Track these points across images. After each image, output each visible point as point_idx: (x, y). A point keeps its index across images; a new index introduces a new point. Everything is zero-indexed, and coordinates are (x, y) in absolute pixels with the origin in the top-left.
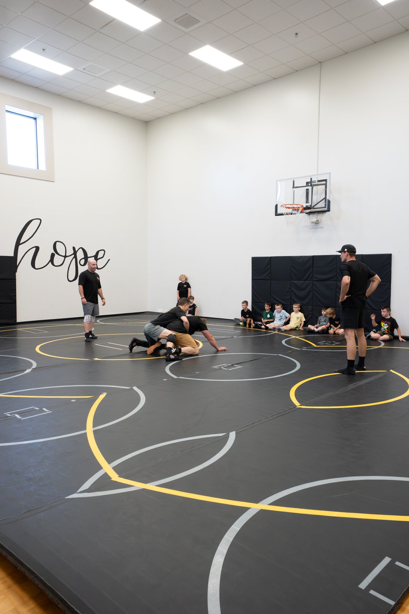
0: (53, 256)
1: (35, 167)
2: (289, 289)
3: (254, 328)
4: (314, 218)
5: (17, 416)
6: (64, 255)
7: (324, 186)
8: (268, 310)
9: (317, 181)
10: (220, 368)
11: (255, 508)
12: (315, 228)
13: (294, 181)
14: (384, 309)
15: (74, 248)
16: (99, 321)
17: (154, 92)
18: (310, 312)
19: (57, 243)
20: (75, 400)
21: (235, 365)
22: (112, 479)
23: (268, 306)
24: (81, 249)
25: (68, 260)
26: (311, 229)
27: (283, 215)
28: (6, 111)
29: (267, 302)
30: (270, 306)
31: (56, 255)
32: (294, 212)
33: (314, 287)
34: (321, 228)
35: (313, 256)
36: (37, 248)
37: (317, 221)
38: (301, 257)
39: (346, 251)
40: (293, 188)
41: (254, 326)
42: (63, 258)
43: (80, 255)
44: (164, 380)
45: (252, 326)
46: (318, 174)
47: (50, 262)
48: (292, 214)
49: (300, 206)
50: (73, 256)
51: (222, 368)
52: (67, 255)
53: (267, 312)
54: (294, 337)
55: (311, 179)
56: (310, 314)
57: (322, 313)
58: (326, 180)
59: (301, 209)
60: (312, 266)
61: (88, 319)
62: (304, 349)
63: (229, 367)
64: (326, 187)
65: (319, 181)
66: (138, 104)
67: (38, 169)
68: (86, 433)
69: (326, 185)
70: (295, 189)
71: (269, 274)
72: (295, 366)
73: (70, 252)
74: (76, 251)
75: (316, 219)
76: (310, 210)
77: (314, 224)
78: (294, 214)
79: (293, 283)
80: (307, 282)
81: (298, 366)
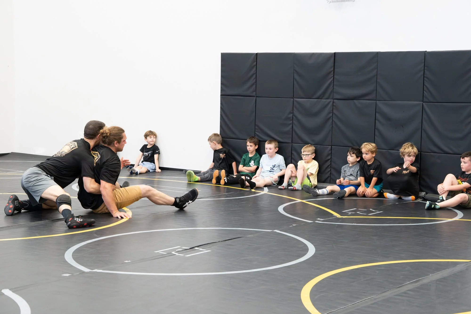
2: (290, 113)
3: (225, 184)
8: (252, 153)
10: (169, 254)
14: (466, 158)
18: (328, 155)
21: (196, 248)
23: (252, 144)
29: (250, 138)
30: (256, 145)
33: (335, 111)
38: (313, 54)
41: (226, 181)
44: (65, 275)
45: (222, 182)
51: (173, 253)
53: (250, 156)
54: (299, 201)
56: (329, 160)
60: (332, 73)
62: (320, 221)
63: (185, 251)
71: (253, 85)
72: (306, 249)
79: (298, 103)
80: (324, 101)
81: (312, 250)
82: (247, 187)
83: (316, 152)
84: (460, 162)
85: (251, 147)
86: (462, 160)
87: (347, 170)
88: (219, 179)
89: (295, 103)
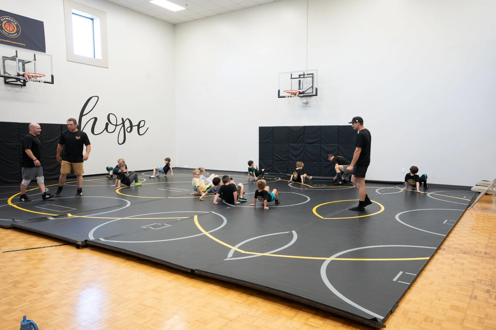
0: (107, 125)
1: (92, 56)
2: (287, 149)
4: (305, 100)
6: (115, 124)
7: (312, 78)
9: (306, 74)
12: (305, 107)
13: (291, 74)
15: (123, 119)
16: (144, 174)
17: (186, 5)
19: (110, 115)
20: (180, 220)
24: (128, 120)
25: (118, 128)
26: (303, 107)
27: (284, 97)
28: (72, 13)
31: (109, 124)
33: (305, 148)
34: (310, 107)
36: (96, 119)
37: (307, 102)
38: (296, 127)
39: (357, 122)
40: (291, 78)
42: (115, 126)
43: (127, 124)
46: (308, 70)
47: (105, 130)
48: (291, 97)
49: (295, 91)
50: (122, 125)
52: (117, 124)
55: (303, 73)
58: (313, 74)
59: (297, 94)
60: (303, 134)
65: (308, 74)
67: (95, 57)
69: (313, 77)
70: (292, 80)
71: (272, 139)
73: (120, 122)
74: (124, 121)
75: (306, 101)
76: (302, 94)
77: (304, 104)
78: (293, 97)
80: (300, 144)
89: (289, 145)
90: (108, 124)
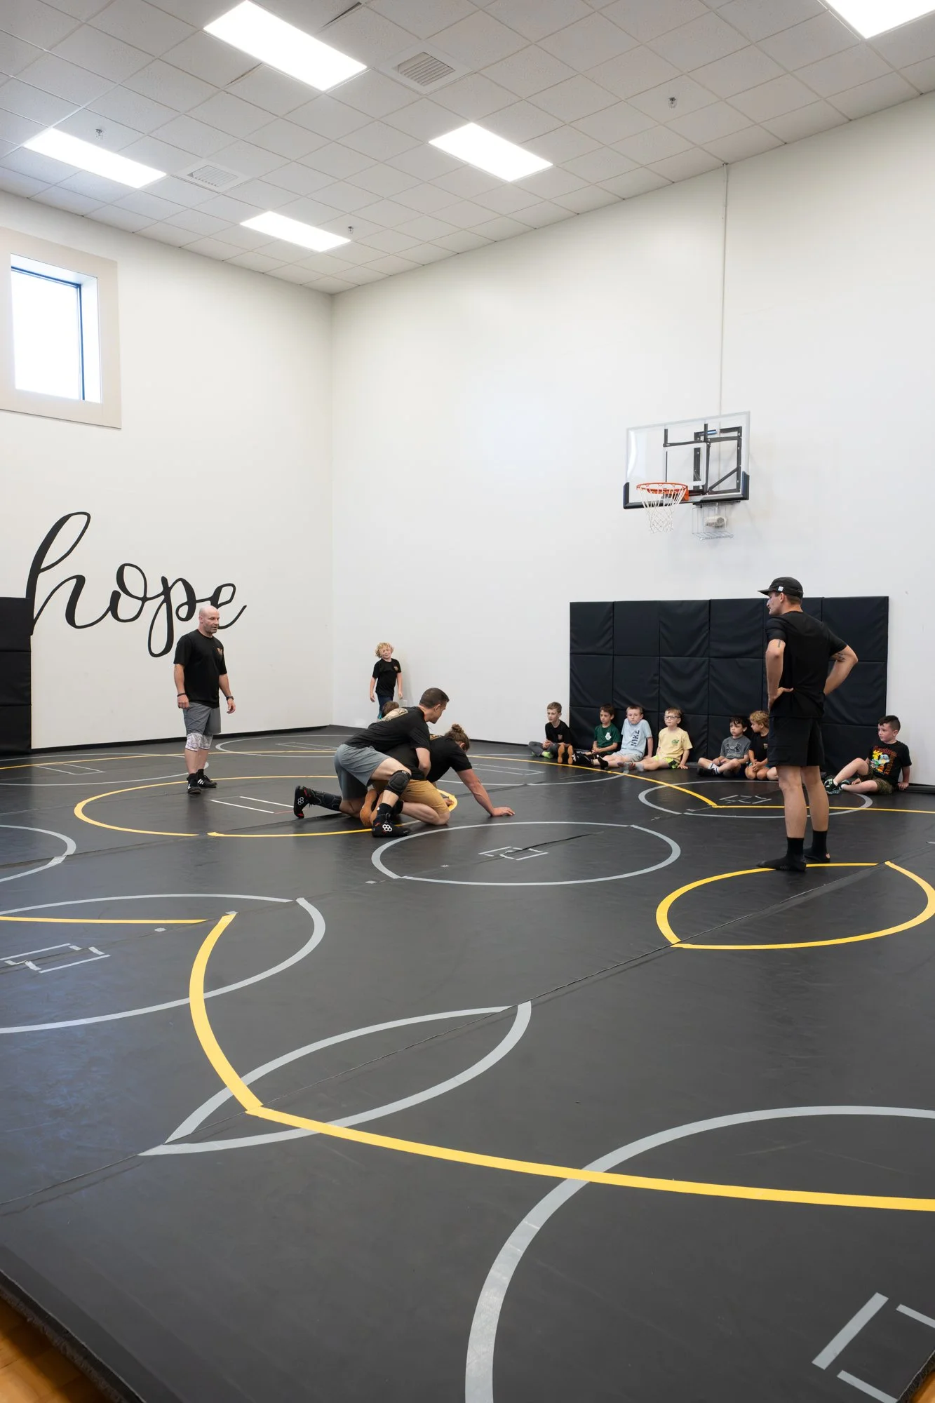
0: (115, 597)
1: (76, 395)
2: (656, 675)
3: (574, 763)
4: (712, 514)
5: (30, 965)
6: (141, 595)
7: (735, 442)
8: (606, 724)
9: (718, 431)
10: (497, 857)
11: (575, 1178)
12: (714, 538)
13: (666, 431)
14: (885, 724)
15: (164, 580)
16: (221, 747)
17: (350, 228)
18: (704, 728)
19: (126, 567)
20: (163, 929)
21: (530, 849)
22: (247, 1112)
23: (607, 714)
24: (180, 582)
25: (151, 606)
26: (706, 538)
27: (642, 506)
28: (12, 268)
29: (605, 706)
30: (611, 715)
31: (123, 595)
32: (665, 501)
33: (711, 673)
34: (729, 536)
35: (710, 601)
36: (80, 581)
37: (718, 520)
38: (683, 603)
39: (780, 592)
40: (665, 445)
41: (574, 759)
42: (140, 602)
43: (178, 596)
44: (368, 883)
45: (570, 761)
46: (724, 413)
47: (110, 612)
48: (661, 505)
49: (680, 487)
50: (162, 597)
51: (502, 855)
52: (148, 596)
53: (604, 726)
54: (667, 785)
55: (706, 426)
56: (704, 733)
57: (731, 731)
58: (739, 429)
59: (682, 495)
60: (708, 624)
61: (194, 742)
62: (690, 813)
63: (518, 853)
64: (739, 445)
65: (723, 431)
66: (311, 255)
67: (84, 398)
68: (188, 1005)
69: (739, 439)
70: (668, 449)
71: (609, 640)
72: (668, 851)
73: (155, 588)
74: (170, 586)
75: (716, 518)
76: (702, 496)
77: (711, 529)
78: (666, 505)
79: (665, 661)
80: (697, 660)
81: (676, 851)
82: (596, 766)
83: (681, 716)
84: (878, 730)
85: (605, 717)
86: (879, 727)
87: (730, 744)
88: (566, 756)
89: (661, 662)
90: (120, 595)
